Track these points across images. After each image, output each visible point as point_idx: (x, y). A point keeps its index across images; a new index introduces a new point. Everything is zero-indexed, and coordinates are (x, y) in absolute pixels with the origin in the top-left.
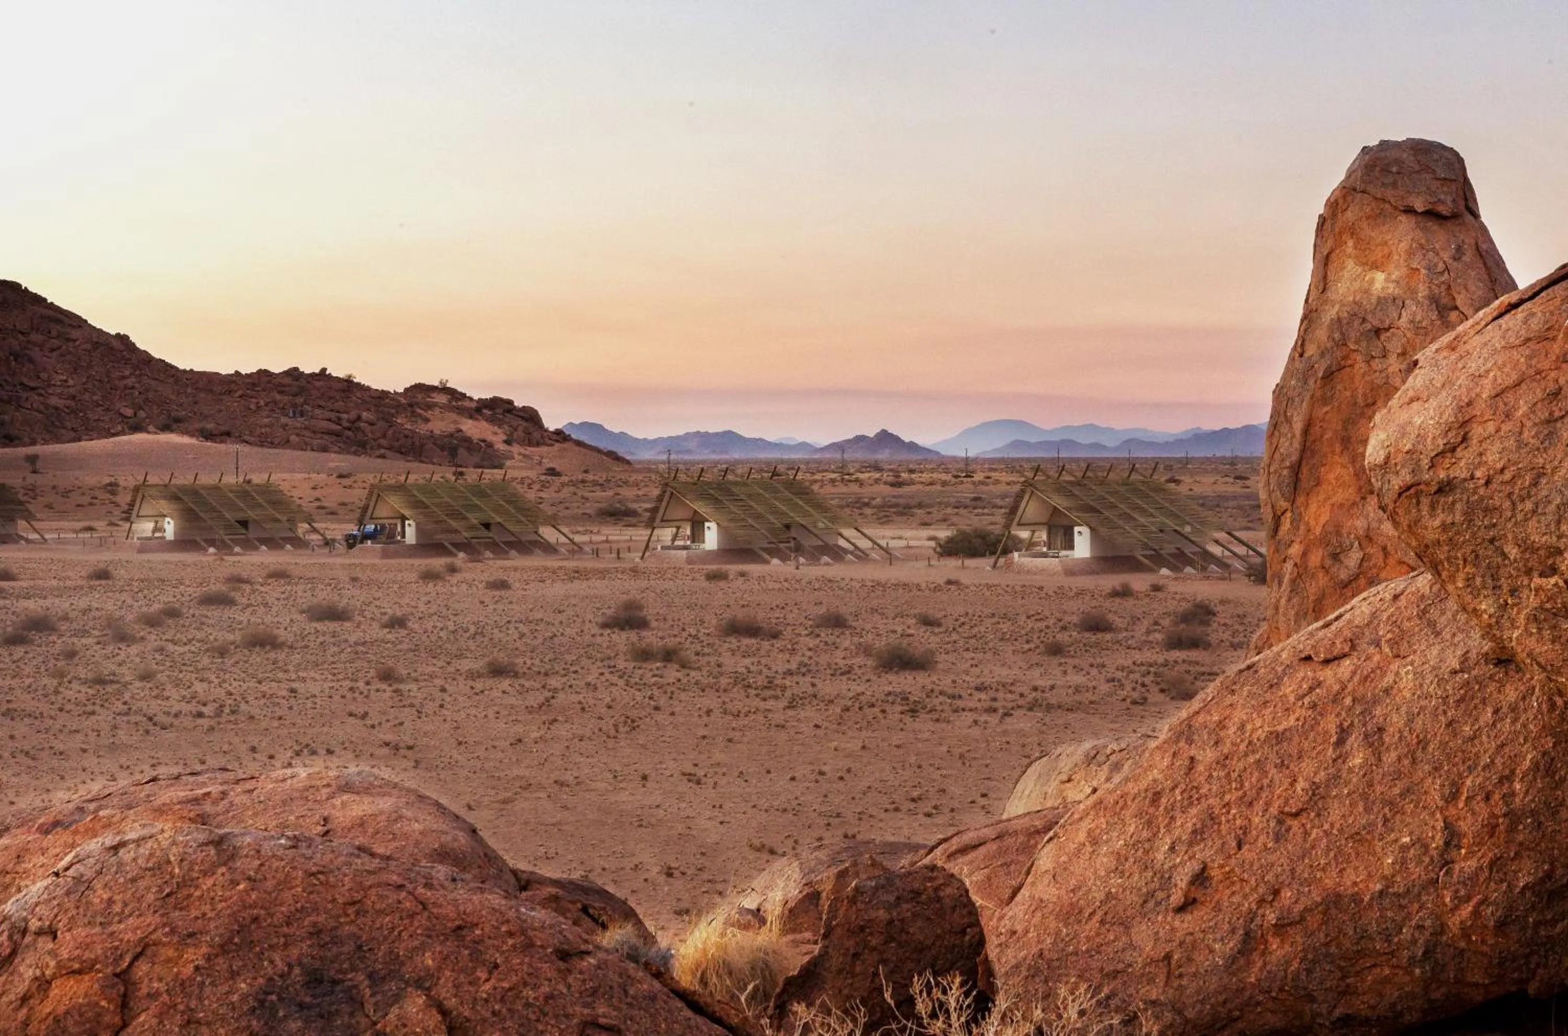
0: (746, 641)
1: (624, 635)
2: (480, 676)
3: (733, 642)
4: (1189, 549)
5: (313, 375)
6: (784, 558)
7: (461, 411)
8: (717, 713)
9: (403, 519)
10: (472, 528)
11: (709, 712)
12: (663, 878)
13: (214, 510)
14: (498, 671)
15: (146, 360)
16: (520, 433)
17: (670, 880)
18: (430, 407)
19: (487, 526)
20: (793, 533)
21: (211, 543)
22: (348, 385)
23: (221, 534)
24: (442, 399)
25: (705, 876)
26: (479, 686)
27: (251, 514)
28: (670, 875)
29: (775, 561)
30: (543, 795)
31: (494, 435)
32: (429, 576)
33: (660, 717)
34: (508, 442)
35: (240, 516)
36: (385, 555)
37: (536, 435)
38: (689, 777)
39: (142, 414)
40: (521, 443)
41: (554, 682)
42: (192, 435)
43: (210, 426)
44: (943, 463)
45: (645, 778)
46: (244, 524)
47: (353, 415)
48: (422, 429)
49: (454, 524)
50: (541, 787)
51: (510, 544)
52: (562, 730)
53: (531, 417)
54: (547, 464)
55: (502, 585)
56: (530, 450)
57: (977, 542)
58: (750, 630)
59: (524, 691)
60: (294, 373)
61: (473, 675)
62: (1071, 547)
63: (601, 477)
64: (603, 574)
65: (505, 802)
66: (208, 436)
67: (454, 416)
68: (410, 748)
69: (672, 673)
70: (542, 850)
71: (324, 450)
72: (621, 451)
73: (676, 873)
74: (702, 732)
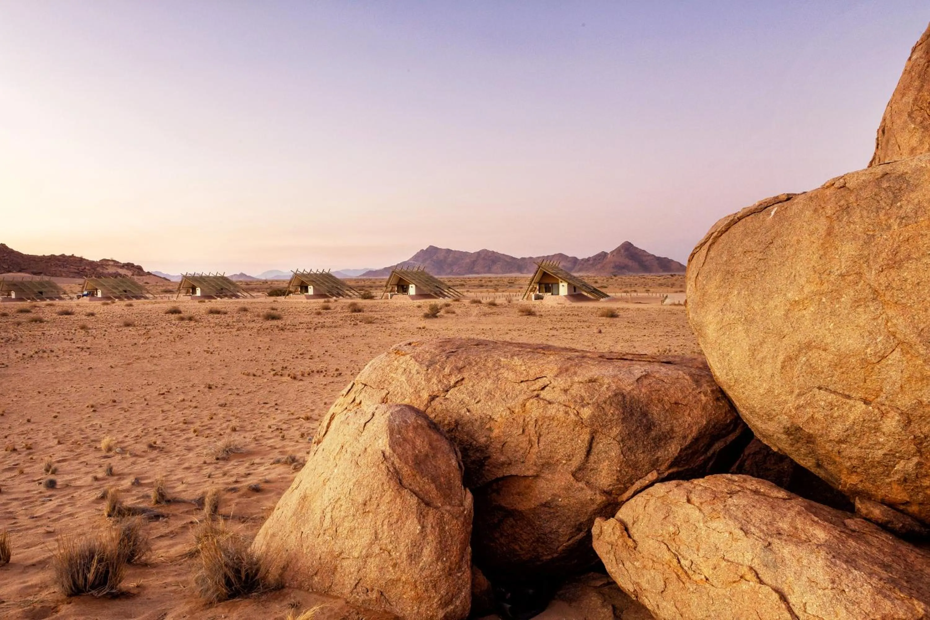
0: (216, 315)
1: (173, 315)
2: (121, 327)
3: (212, 315)
4: (341, 292)
5: (70, 257)
6: (221, 298)
7: (118, 266)
8: (212, 333)
9: (97, 289)
10: (120, 292)
11: (209, 333)
12: (206, 390)
13: (29, 288)
14: (127, 325)
15: (12, 251)
16: (136, 273)
17: (211, 390)
18: (107, 265)
19: (125, 291)
20: (224, 291)
21: (29, 299)
22: (81, 260)
23: (33, 296)
24: (111, 263)
25: (228, 387)
26: (120, 329)
27: (43, 290)
28: (210, 388)
29: (219, 299)
30: (146, 361)
31: (129, 273)
32: (104, 304)
33: (191, 335)
34: (133, 275)
35: (40, 290)
36: (90, 300)
37: (141, 273)
38: (208, 352)
39: (11, 267)
40: (137, 275)
41: (148, 327)
42: (29, 273)
43: (35, 271)
44: (258, 281)
45: (189, 353)
46: (41, 293)
47: (83, 267)
48: (106, 271)
49: (114, 291)
50: (144, 358)
51: (133, 297)
52: (153, 340)
53: (139, 268)
54: (145, 281)
55: (131, 305)
56: (139, 277)
57: (279, 292)
58: (218, 312)
59: (137, 330)
60: (63, 256)
61: (118, 327)
62: (307, 291)
63: (162, 284)
64: (164, 302)
65: (129, 364)
66: (35, 274)
67: (115, 268)
68: (88, 348)
69: (192, 323)
70: (146, 382)
71: (74, 277)
72: (168, 278)
73: (213, 387)
74: (208, 338)
